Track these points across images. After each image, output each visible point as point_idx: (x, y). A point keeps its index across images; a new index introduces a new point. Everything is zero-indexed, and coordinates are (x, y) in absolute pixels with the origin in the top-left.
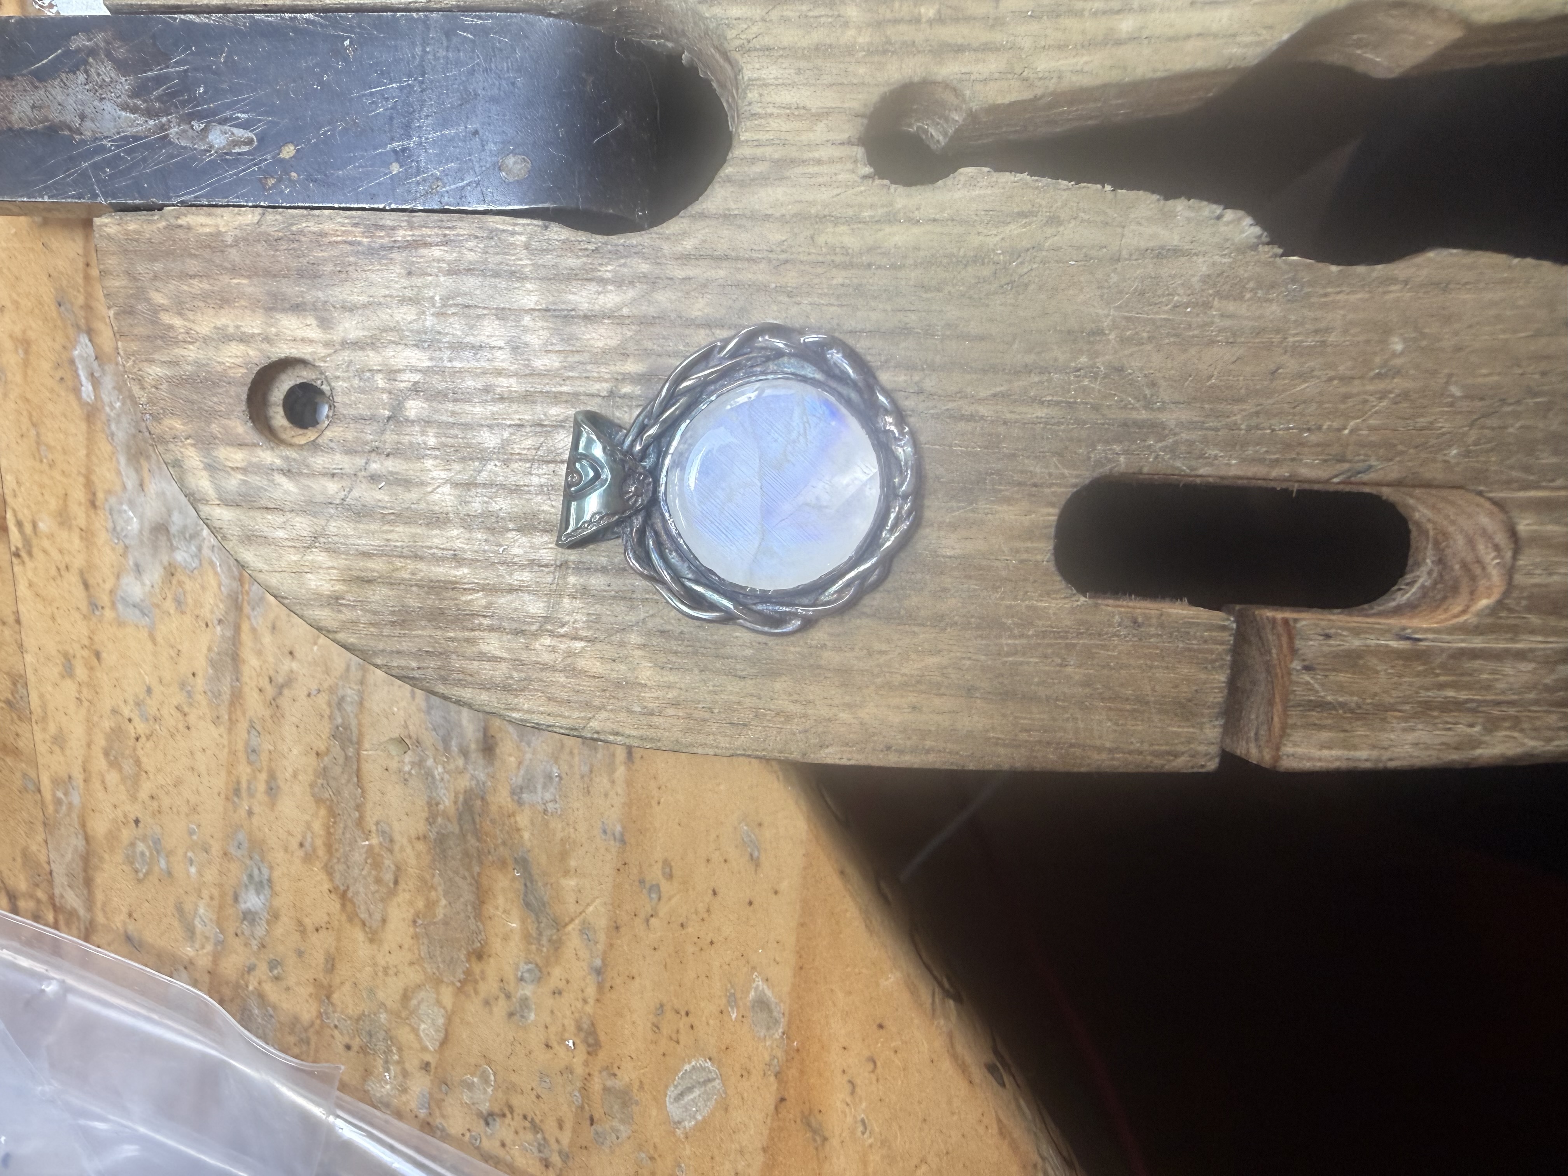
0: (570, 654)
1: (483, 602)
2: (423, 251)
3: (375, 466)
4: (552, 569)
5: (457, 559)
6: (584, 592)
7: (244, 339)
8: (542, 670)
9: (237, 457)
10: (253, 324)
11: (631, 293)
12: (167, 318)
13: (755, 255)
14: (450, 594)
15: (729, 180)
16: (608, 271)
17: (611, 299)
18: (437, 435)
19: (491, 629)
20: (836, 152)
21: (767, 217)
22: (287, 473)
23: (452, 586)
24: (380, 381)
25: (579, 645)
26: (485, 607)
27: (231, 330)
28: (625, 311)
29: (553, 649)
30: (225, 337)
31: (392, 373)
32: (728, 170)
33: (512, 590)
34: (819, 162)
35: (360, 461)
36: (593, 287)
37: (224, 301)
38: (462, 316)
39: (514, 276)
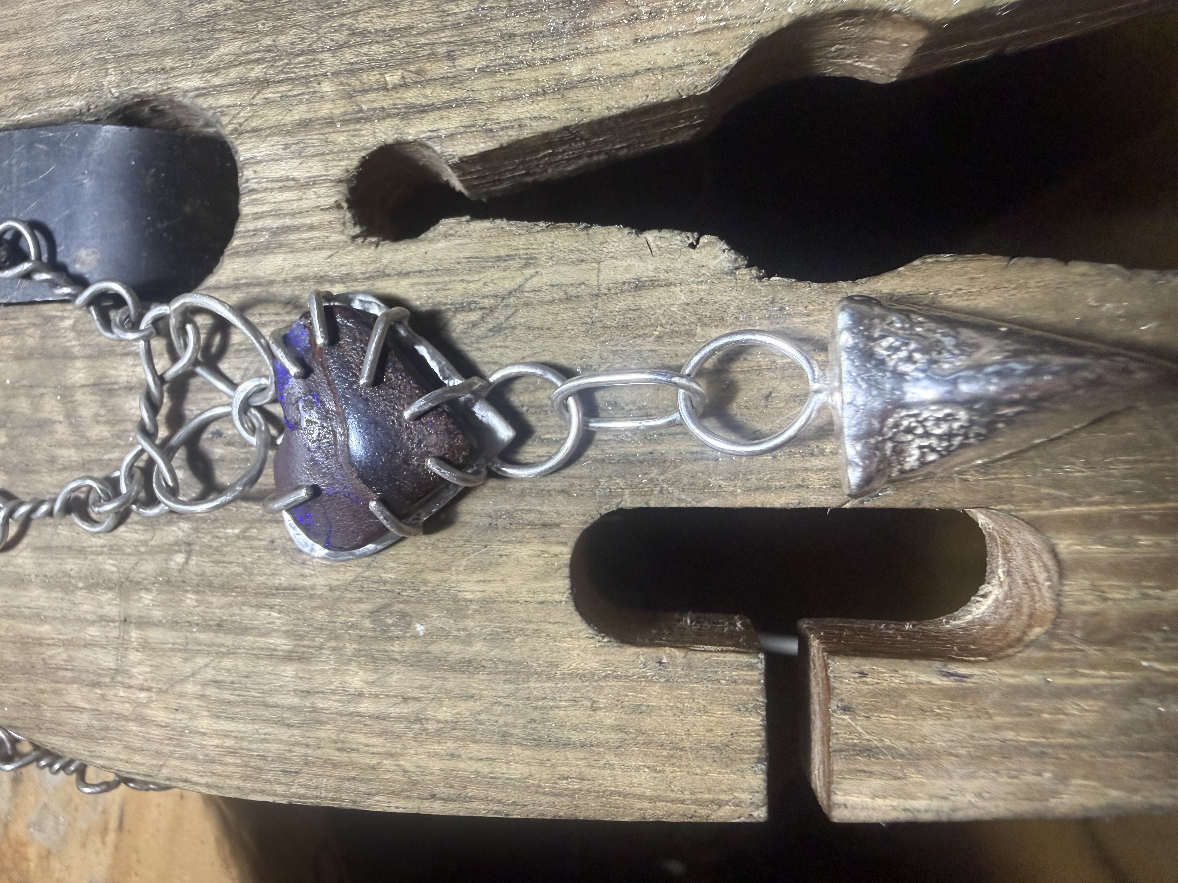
0: (138, 704)
1: (64, 656)
4: (117, 624)
5: (39, 617)
6: (145, 646)
8: (117, 719)
14: (38, 649)
15: (238, 253)
19: (73, 681)
23: (39, 641)
25: (147, 695)
26: (66, 661)
32: (235, 243)
33: (87, 645)
38: (28, 396)
39: (68, 356)
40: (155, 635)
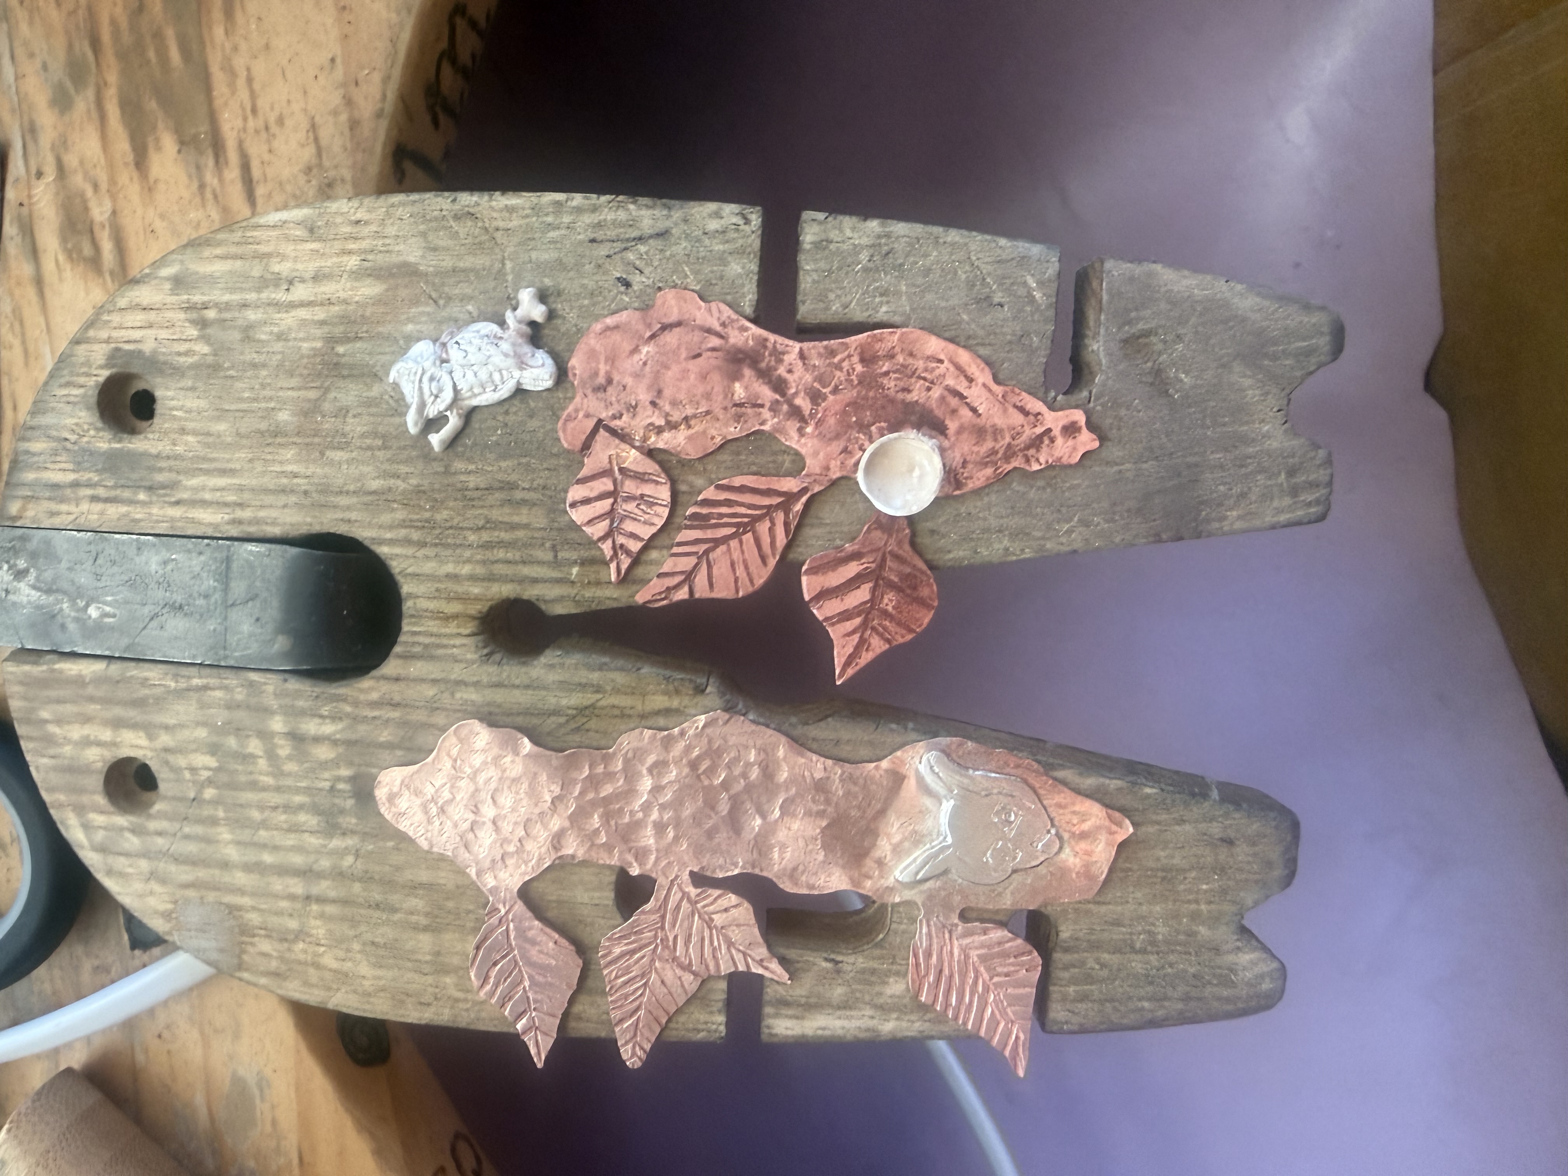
0: (316, 955)
1: (260, 919)
2: (209, 692)
3: (187, 830)
4: (301, 900)
5: (241, 891)
6: (322, 916)
7: (99, 744)
8: (299, 964)
9: (98, 819)
10: (106, 735)
11: (340, 726)
12: (53, 729)
13: (417, 704)
14: (239, 913)
15: (399, 656)
16: (325, 711)
17: (328, 728)
18: (225, 811)
19: (266, 937)
20: (465, 641)
21: (423, 680)
22: (133, 831)
23: (239, 908)
24: (187, 775)
25: (322, 949)
26: (261, 923)
27: (92, 738)
28: (338, 736)
29: (305, 951)
30: (87, 742)
31: (193, 770)
32: (397, 649)
33: (279, 913)
34: (454, 646)
35: (177, 826)
36: (317, 720)
37: (87, 720)
38: (237, 736)
39: (267, 711)
40: (330, 909)
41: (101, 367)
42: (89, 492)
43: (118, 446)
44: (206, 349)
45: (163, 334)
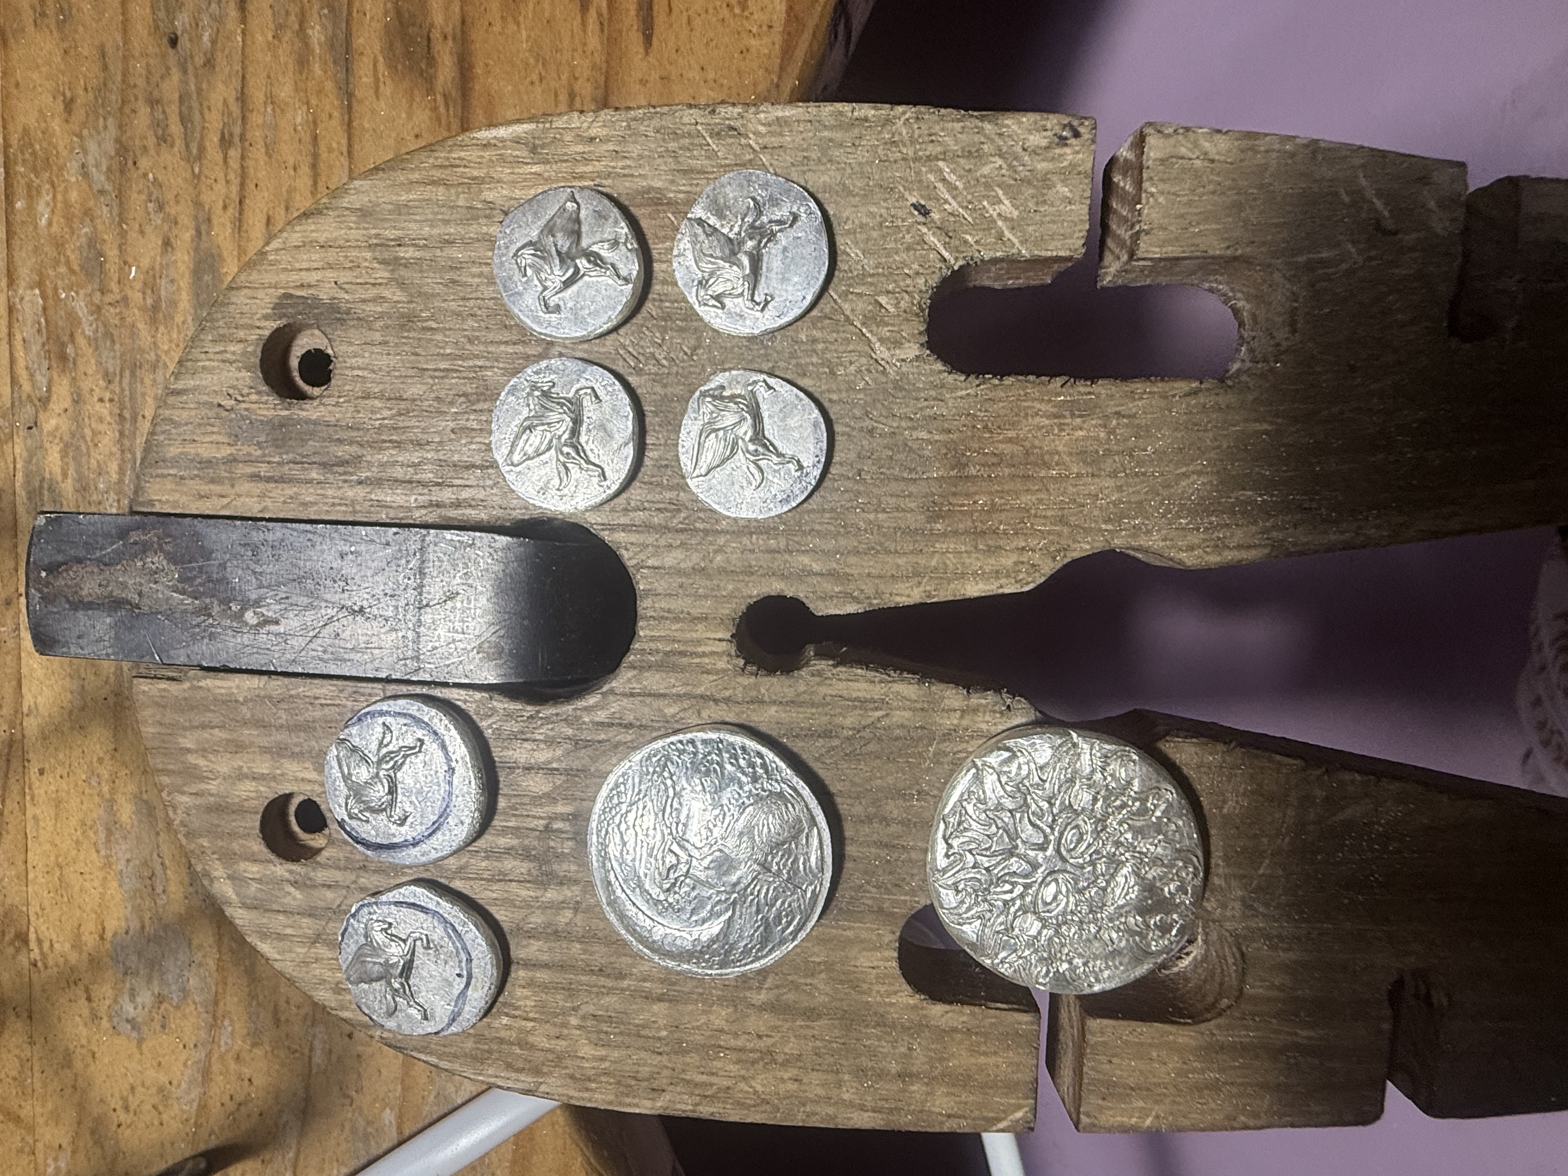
7: (256, 778)
9: (252, 869)
10: (263, 766)
11: (559, 752)
12: (193, 759)
15: (633, 667)
16: (540, 733)
17: (544, 755)
20: (717, 647)
21: (662, 696)
22: (295, 883)
27: (245, 770)
28: (555, 765)
30: (240, 776)
32: (631, 658)
34: (707, 654)
36: (529, 745)
37: (238, 747)
41: (266, 317)
42: (249, 470)
43: (286, 413)
44: (400, 296)
45: (344, 277)
